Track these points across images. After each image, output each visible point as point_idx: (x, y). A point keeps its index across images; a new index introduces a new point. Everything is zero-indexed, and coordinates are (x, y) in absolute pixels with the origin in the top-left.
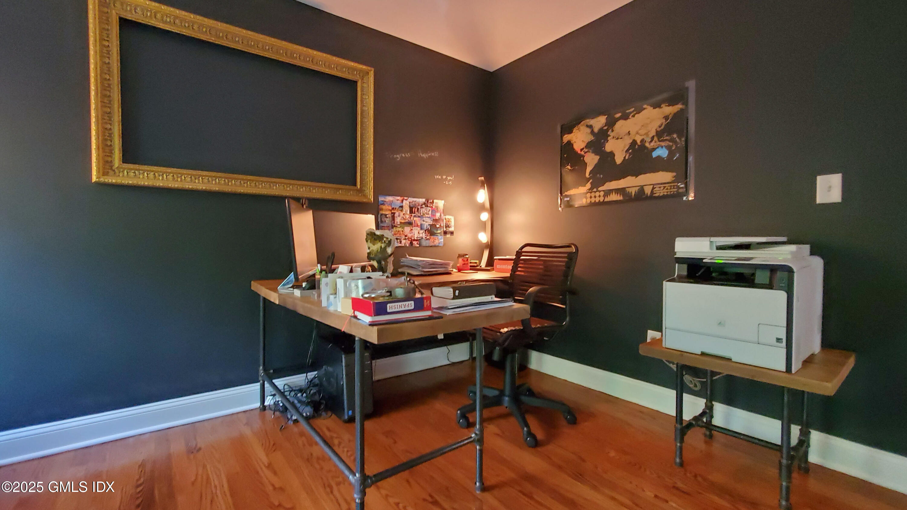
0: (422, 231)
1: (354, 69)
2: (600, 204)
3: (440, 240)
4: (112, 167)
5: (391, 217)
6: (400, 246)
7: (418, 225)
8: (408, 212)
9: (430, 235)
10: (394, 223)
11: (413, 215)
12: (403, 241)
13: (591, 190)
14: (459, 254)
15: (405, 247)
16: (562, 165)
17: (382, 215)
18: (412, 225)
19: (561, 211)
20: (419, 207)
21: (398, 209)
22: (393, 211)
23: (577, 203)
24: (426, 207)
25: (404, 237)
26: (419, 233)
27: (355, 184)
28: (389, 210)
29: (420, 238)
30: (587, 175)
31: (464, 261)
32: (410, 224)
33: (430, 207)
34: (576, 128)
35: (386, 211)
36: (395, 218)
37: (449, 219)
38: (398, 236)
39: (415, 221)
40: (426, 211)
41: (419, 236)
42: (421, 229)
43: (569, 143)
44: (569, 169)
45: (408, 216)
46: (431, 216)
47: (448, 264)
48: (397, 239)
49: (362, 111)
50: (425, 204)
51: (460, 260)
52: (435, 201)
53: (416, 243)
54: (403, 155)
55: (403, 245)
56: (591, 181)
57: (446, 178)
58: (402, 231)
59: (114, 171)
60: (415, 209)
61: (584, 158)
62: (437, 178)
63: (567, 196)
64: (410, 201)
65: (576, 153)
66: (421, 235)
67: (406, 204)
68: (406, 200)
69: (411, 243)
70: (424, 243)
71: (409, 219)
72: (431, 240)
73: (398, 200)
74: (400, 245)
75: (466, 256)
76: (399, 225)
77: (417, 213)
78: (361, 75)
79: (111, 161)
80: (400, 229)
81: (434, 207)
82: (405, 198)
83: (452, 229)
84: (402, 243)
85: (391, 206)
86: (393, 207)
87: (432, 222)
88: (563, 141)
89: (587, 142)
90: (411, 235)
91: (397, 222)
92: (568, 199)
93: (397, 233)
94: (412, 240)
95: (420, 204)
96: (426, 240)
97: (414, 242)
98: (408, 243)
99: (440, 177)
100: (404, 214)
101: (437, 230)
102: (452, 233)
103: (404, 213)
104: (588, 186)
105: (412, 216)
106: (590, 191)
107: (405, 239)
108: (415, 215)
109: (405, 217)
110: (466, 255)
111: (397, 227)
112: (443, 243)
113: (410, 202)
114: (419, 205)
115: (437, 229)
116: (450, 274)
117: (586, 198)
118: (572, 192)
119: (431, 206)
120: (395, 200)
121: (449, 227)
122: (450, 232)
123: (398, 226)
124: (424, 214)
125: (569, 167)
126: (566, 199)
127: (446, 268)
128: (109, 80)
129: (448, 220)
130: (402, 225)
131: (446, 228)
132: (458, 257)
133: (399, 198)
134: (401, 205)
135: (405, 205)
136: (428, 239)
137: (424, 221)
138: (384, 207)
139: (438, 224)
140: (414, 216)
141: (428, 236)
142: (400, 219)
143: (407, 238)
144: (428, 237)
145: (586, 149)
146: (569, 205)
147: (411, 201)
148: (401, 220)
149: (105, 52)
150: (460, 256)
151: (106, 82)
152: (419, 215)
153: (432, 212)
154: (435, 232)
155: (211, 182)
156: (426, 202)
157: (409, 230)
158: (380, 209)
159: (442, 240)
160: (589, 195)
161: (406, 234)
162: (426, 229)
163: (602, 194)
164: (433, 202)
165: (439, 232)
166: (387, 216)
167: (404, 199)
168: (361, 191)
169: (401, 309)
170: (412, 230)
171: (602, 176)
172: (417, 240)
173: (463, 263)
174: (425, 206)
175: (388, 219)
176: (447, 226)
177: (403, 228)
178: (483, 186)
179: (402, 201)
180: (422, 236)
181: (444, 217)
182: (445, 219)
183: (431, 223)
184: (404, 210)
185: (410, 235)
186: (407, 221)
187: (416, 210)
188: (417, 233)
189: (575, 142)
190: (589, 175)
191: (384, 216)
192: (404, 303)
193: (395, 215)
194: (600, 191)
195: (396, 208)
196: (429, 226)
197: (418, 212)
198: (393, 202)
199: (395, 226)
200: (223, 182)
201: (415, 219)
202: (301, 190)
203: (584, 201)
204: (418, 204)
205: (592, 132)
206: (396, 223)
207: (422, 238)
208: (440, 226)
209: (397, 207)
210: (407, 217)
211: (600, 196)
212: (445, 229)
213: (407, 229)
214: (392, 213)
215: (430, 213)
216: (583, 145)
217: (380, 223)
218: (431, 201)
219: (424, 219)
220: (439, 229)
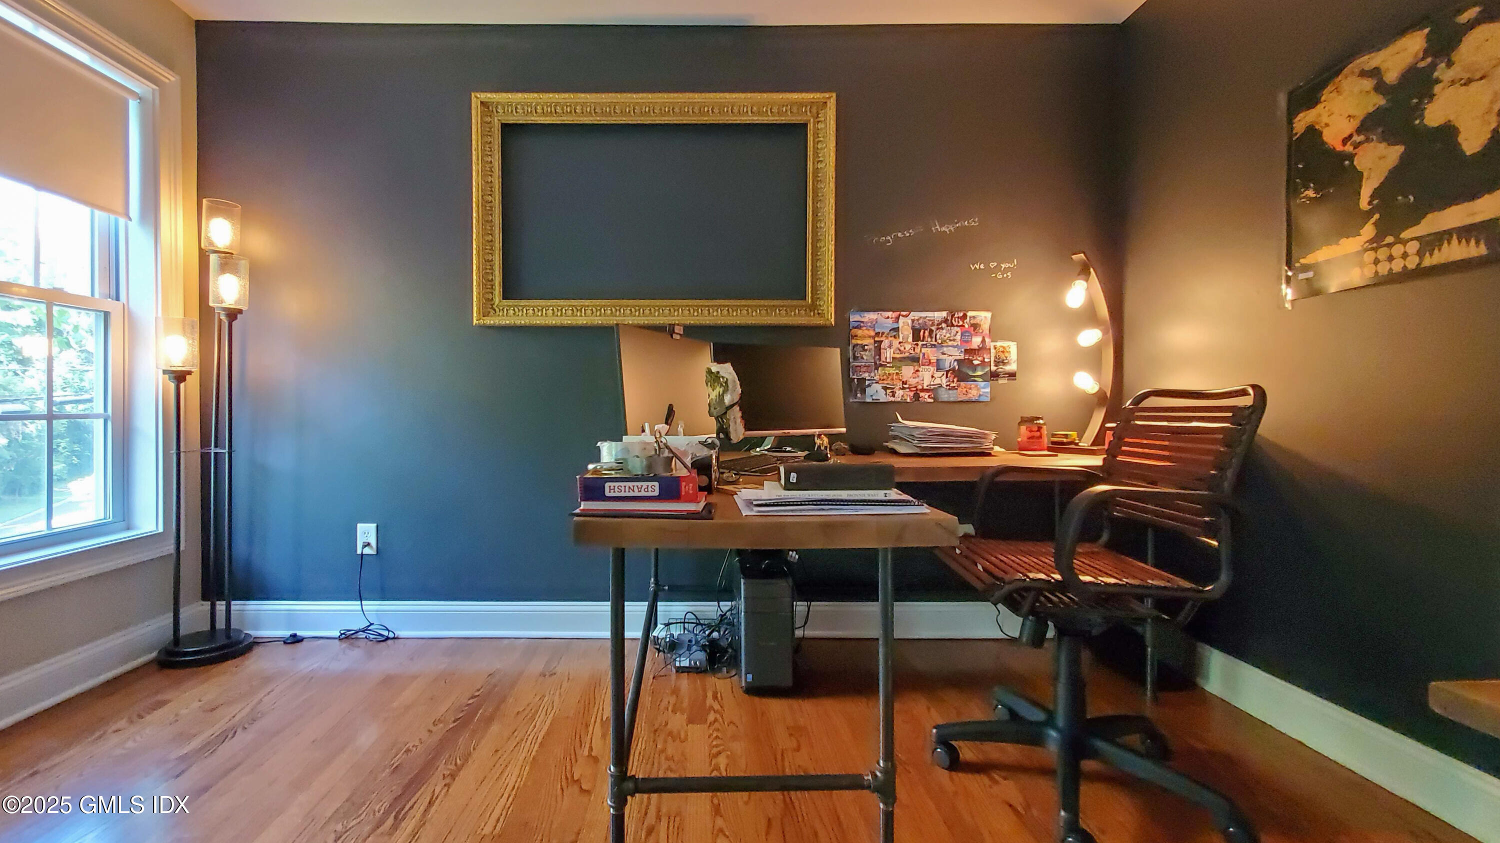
0: (940, 374)
1: (801, 104)
2: (1407, 276)
3: (981, 390)
4: (492, 305)
5: (873, 349)
6: (891, 402)
7: (932, 361)
8: (910, 339)
9: (958, 381)
10: (880, 359)
11: (920, 343)
12: (899, 393)
13: (1376, 242)
14: (1022, 417)
15: (903, 403)
16: (1292, 190)
17: (855, 346)
18: (919, 362)
19: (1290, 308)
20: (933, 328)
21: (888, 334)
22: (877, 339)
23: (1333, 284)
24: (949, 328)
25: (900, 385)
26: (933, 377)
27: (804, 298)
28: (870, 337)
29: (936, 386)
30: (1364, 204)
31: (1031, 431)
32: (915, 360)
33: (957, 326)
34: (1330, 88)
35: (864, 338)
36: (882, 351)
37: (1004, 348)
38: (888, 384)
39: (924, 354)
40: (948, 335)
41: (932, 383)
42: (938, 369)
43: (1313, 132)
44: (1310, 199)
45: (908, 347)
46: (959, 343)
47: (984, 436)
48: (885, 388)
49: (816, 171)
50: (946, 321)
51: (1023, 428)
52: (970, 314)
53: (926, 397)
54: (900, 235)
55: (899, 400)
56: (1377, 216)
57: (998, 267)
58: (897, 374)
59: (495, 310)
60: (924, 333)
61: (1353, 162)
62: (975, 268)
63: (1306, 268)
64: (913, 318)
65: (1330, 153)
66: (938, 381)
67: (905, 324)
68: (906, 316)
69: (917, 397)
70: (944, 396)
71: (912, 352)
72: (960, 389)
73: (888, 317)
74: (892, 399)
75: (1038, 422)
76: (888, 363)
77: (929, 340)
78: (814, 110)
79: (492, 299)
80: (892, 371)
81: (967, 326)
82: (904, 313)
83: (1012, 367)
84: (896, 395)
85: (874, 330)
86: (877, 330)
87: (962, 355)
88: (1294, 132)
89: (1362, 118)
90: (917, 380)
91: (886, 358)
92: (1310, 274)
93: (885, 377)
94: (917, 390)
95: (936, 322)
96: (949, 389)
97: (922, 394)
98: (908, 396)
99: (982, 266)
100: (900, 343)
101: (975, 370)
102: (1012, 375)
103: (901, 340)
104: (1368, 231)
105: (917, 345)
106: (1375, 245)
107: (904, 388)
108: (925, 343)
109: (902, 348)
110: (1038, 418)
111: (885, 366)
112: (989, 396)
113: (913, 321)
114: (933, 325)
115: (975, 368)
116: (989, 455)
117: (1362, 265)
118: (1320, 255)
119: (961, 323)
120: (883, 319)
121: (1004, 364)
122: (1006, 374)
123: (888, 365)
124: (944, 341)
125: (1311, 193)
126: (1302, 276)
127: (980, 443)
128: (491, 202)
129: (1001, 349)
130: (898, 364)
131: (996, 366)
132: (1019, 423)
133: (890, 314)
134: (895, 326)
135: (902, 327)
136: (953, 388)
137: (943, 354)
138: (859, 332)
139: (977, 359)
140: (923, 345)
141: (953, 382)
142: (892, 353)
143: (905, 386)
144: (952, 385)
145: (1359, 135)
146: (1312, 290)
147: (916, 318)
148: (894, 353)
149: (487, 172)
150: (1024, 421)
151: (488, 205)
152: (934, 343)
153: (962, 335)
154: (971, 373)
155: (595, 314)
156: (949, 318)
157: (913, 371)
158: (852, 336)
159: (988, 390)
160: (1369, 256)
161: (904, 380)
162: (948, 369)
163: (1413, 247)
164: (965, 316)
165: (979, 373)
166: (866, 347)
167: (900, 315)
168: (813, 307)
169: (631, 494)
170: (918, 371)
171: (1412, 198)
172: (928, 391)
173: (1030, 434)
174: (947, 326)
175: (867, 353)
176: (999, 362)
177: (899, 368)
178: (1084, 271)
179: (898, 318)
180: (940, 382)
181: (992, 344)
182: (995, 348)
183: (962, 357)
184: (901, 336)
185: (913, 382)
186: (907, 354)
187: (927, 333)
188: (927, 377)
189: (1327, 125)
190: (1370, 203)
191: (858, 349)
192: (639, 484)
193: (882, 346)
194: (1405, 242)
195: (883, 333)
196: (956, 363)
197: (932, 338)
198: (877, 322)
199: (881, 365)
200: (609, 312)
201: (924, 350)
202: (715, 314)
203: (1356, 276)
204: (931, 323)
205: (1381, 88)
206: (883, 359)
207: (941, 386)
208: (983, 361)
209: (887, 331)
210: (907, 349)
211: (1405, 256)
212: (993, 368)
213: (907, 372)
214: (875, 342)
215: (958, 337)
216: (1348, 127)
217: (851, 360)
218: (961, 314)
219: (945, 349)
220: (979, 368)
